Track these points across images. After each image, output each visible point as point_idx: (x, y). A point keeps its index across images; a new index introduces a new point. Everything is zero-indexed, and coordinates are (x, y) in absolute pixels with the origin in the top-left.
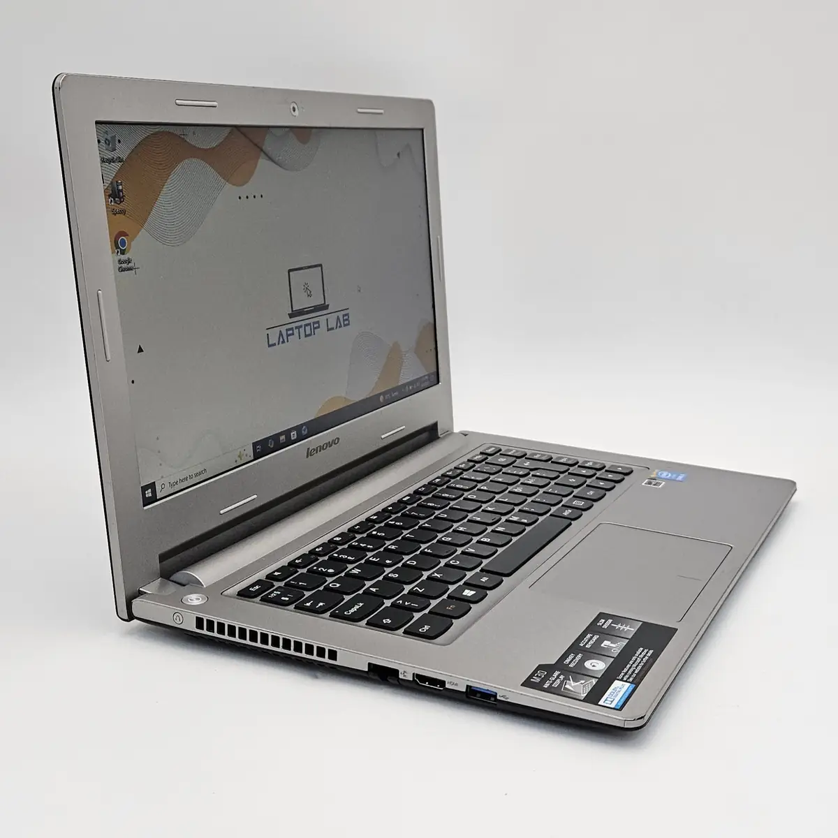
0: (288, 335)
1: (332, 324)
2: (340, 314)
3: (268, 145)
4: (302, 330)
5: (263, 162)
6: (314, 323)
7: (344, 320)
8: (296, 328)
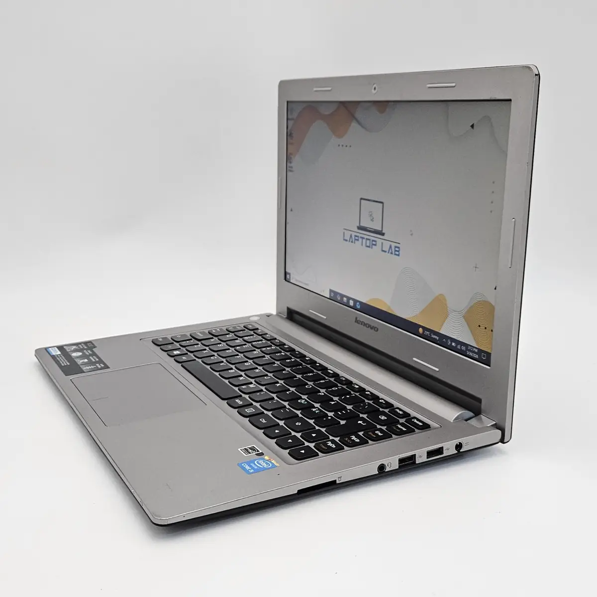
0: (355, 240)
1: (386, 248)
2: (393, 245)
3: (359, 114)
4: (364, 241)
5: (354, 124)
6: (373, 241)
7: (396, 251)
8: (361, 237)
